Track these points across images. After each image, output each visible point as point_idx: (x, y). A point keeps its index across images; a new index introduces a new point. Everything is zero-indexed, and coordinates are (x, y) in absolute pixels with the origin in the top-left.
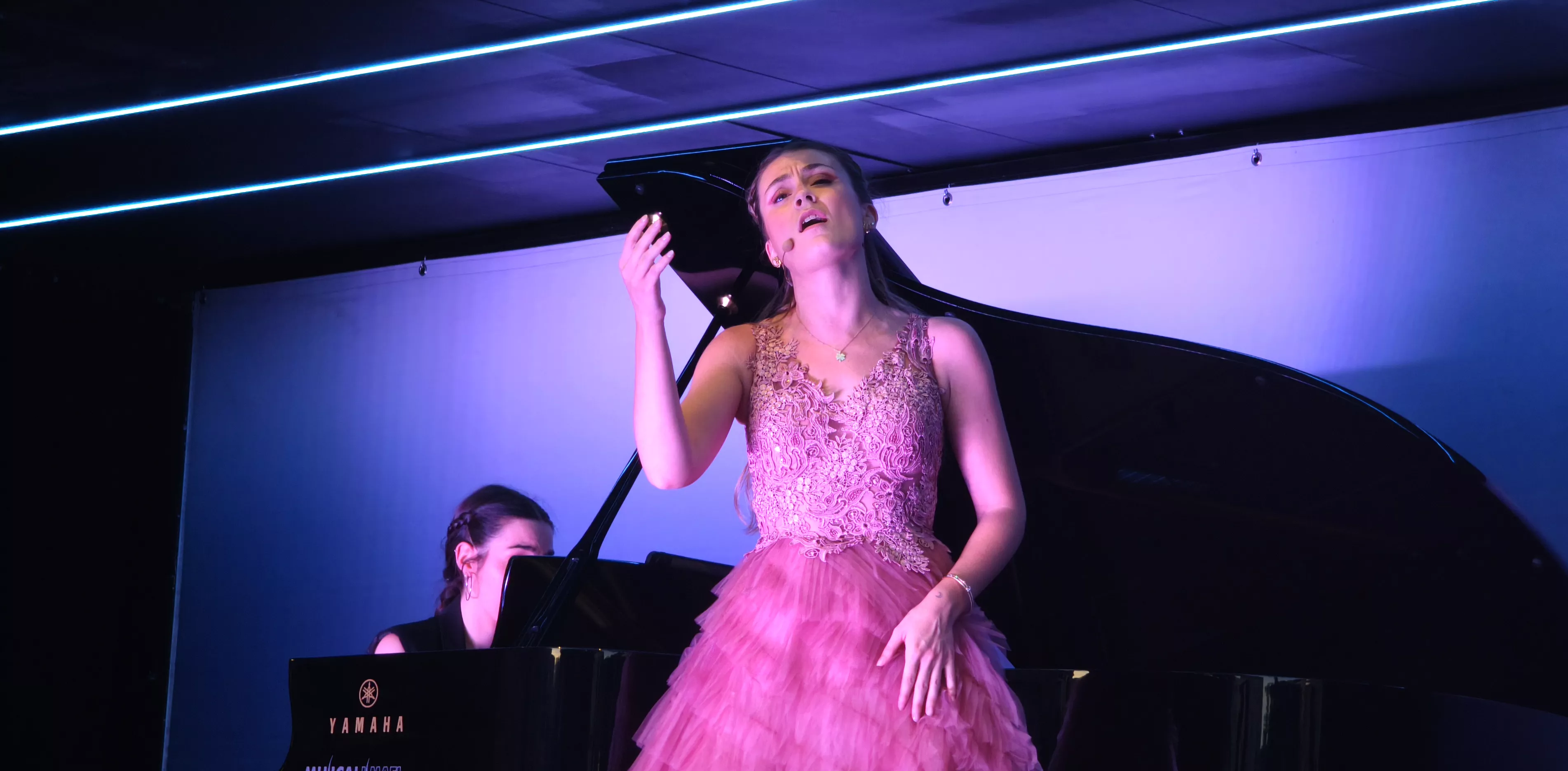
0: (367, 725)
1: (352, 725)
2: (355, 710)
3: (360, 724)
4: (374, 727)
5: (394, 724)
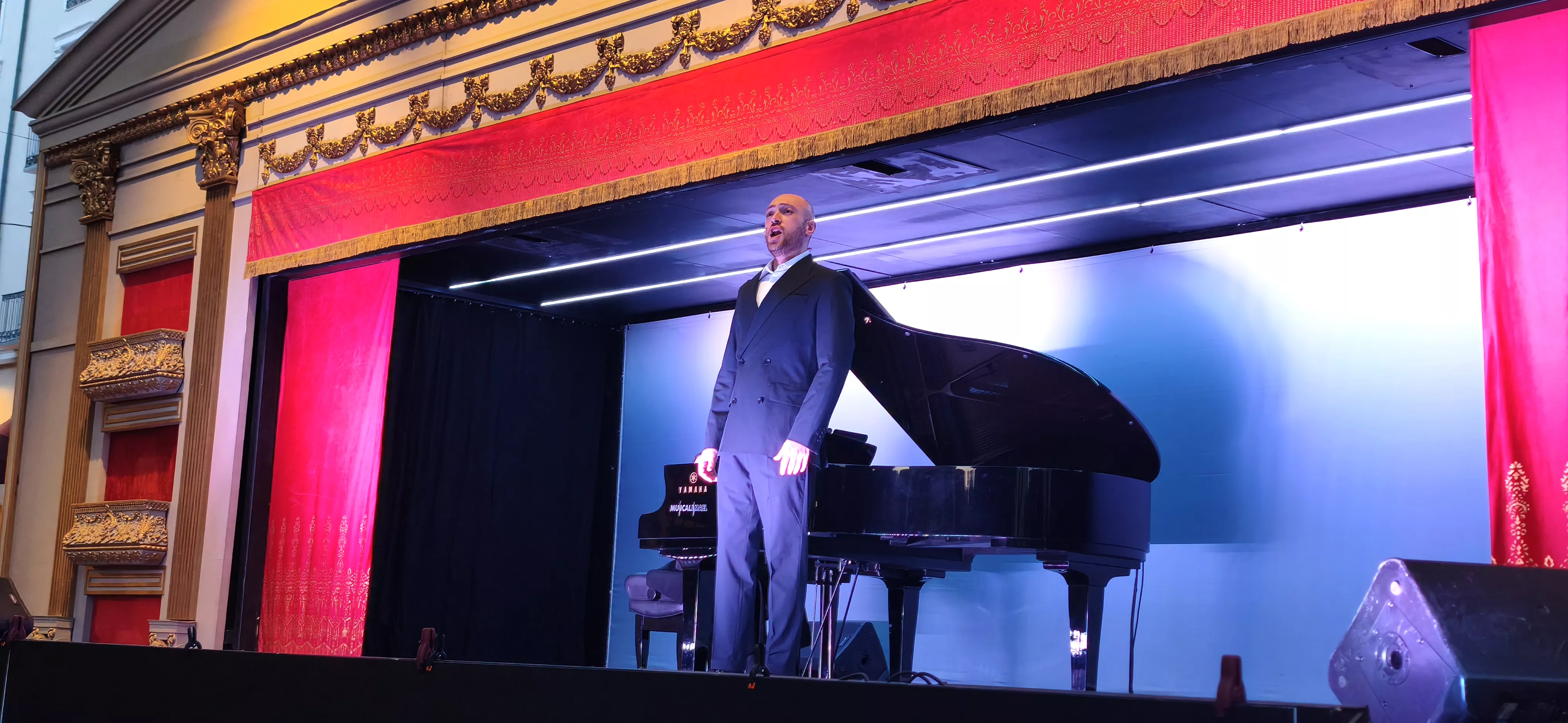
0: (693, 489)
1: (688, 490)
2: (688, 484)
3: (691, 489)
4: (696, 491)
5: (703, 489)
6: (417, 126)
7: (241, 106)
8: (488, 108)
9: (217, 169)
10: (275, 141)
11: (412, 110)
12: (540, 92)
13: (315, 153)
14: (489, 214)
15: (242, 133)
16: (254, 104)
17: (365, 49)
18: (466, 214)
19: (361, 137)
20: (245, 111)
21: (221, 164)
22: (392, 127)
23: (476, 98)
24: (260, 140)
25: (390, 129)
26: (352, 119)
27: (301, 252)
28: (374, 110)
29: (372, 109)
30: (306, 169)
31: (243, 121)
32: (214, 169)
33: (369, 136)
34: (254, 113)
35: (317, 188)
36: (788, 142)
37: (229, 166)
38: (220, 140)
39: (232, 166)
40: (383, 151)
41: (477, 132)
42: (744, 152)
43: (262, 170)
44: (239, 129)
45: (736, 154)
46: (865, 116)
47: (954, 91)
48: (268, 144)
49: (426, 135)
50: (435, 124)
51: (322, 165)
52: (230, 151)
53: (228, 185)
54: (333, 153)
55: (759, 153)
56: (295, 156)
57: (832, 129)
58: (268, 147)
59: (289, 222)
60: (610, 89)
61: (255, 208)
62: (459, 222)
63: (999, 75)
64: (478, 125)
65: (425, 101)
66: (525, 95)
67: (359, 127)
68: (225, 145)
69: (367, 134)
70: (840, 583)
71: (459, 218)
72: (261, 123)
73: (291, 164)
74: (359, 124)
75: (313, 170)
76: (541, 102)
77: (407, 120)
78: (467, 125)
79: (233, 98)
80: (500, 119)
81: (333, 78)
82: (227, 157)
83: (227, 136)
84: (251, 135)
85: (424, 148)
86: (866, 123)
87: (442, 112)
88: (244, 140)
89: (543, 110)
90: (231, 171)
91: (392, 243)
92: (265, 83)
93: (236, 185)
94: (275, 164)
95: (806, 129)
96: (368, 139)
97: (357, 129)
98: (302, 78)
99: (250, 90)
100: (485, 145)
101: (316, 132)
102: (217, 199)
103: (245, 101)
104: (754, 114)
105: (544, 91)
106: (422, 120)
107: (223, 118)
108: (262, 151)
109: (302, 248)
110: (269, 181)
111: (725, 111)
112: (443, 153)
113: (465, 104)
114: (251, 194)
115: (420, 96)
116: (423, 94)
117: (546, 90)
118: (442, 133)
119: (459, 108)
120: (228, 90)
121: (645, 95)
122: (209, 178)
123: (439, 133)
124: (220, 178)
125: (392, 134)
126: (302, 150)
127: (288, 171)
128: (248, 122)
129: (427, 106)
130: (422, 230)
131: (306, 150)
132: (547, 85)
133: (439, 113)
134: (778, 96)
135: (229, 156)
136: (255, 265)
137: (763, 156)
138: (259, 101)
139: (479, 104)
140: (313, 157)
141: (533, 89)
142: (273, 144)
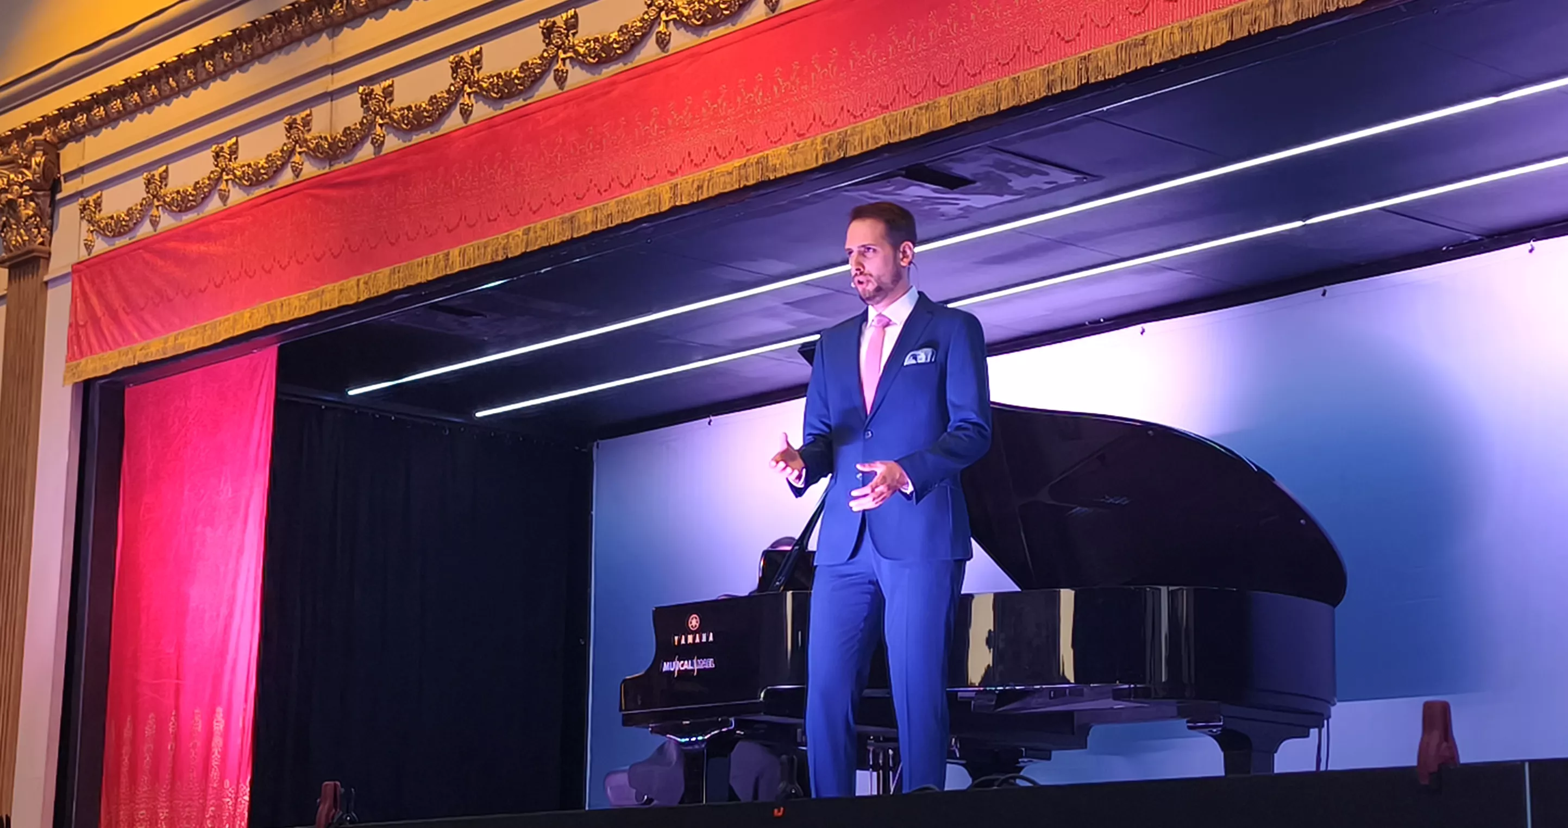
0: (694, 638)
1: (686, 639)
2: (687, 631)
3: (690, 637)
4: (697, 640)
5: (708, 637)
6: (296, 158)
7: (53, 150)
8: (394, 126)
9: (22, 238)
10: (101, 194)
11: (289, 138)
12: (465, 100)
13: (157, 207)
14: (399, 272)
15: (55, 187)
16: (71, 146)
17: (222, 58)
18: (368, 275)
19: (220, 178)
20: (58, 156)
21: (28, 231)
22: (262, 162)
23: (377, 114)
24: (81, 194)
25: (260, 166)
26: (207, 155)
27: (144, 343)
28: (237, 141)
29: (234, 140)
30: (145, 230)
31: (56, 170)
32: (19, 238)
33: (231, 177)
34: (71, 157)
35: (162, 254)
36: (809, 141)
37: (39, 232)
38: (25, 197)
39: (42, 233)
40: (251, 196)
41: (380, 161)
42: (749, 159)
43: (84, 235)
44: (51, 182)
45: (737, 163)
46: (915, 97)
47: (1036, 53)
48: (91, 198)
49: (310, 170)
50: (321, 154)
51: (167, 222)
52: (39, 213)
53: (38, 258)
54: (183, 204)
55: (770, 158)
56: (129, 212)
57: (870, 118)
58: (91, 203)
59: (124, 304)
60: (561, 88)
61: (77, 287)
62: (358, 285)
63: (1098, 26)
64: (380, 151)
65: (307, 123)
66: (444, 104)
67: (217, 166)
68: (32, 204)
69: (228, 174)
71: (358, 280)
72: (81, 170)
73: (124, 223)
74: (216, 160)
75: (155, 231)
76: (466, 113)
77: (282, 151)
78: (366, 152)
79: (41, 137)
80: (410, 141)
81: (179, 102)
82: (35, 220)
83: (34, 190)
84: (68, 188)
85: (305, 189)
86: (916, 106)
87: (332, 139)
88: (59, 196)
89: (470, 123)
90: (41, 240)
91: (269, 322)
92: (85, 116)
93: (48, 259)
94: (102, 225)
95: (833, 121)
96: (230, 182)
97: (214, 168)
98: (136, 104)
99: (64, 126)
100: (392, 177)
101: (157, 177)
102: (24, 279)
103: (59, 143)
104: (760, 107)
105: (469, 98)
106: (304, 149)
107: (28, 167)
108: (83, 209)
109: (144, 337)
110: (94, 250)
111: (721, 106)
112: (333, 193)
113: (362, 123)
114: (70, 270)
115: (299, 117)
116: (303, 114)
117: (472, 96)
118: (331, 165)
119: (354, 129)
120: (34, 128)
121: (608, 93)
122: (11, 251)
123: (328, 167)
124: (25, 249)
125: (262, 171)
126: (140, 201)
127: (120, 234)
128: (63, 171)
129: (309, 130)
130: (309, 299)
131: (144, 202)
132: (474, 89)
133: (326, 138)
134: (792, 78)
135: (38, 219)
136: (78, 365)
137: (774, 162)
138: (78, 141)
139: (381, 122)
140: (154, 212)
141: (454, 95)
142: (98, 198)
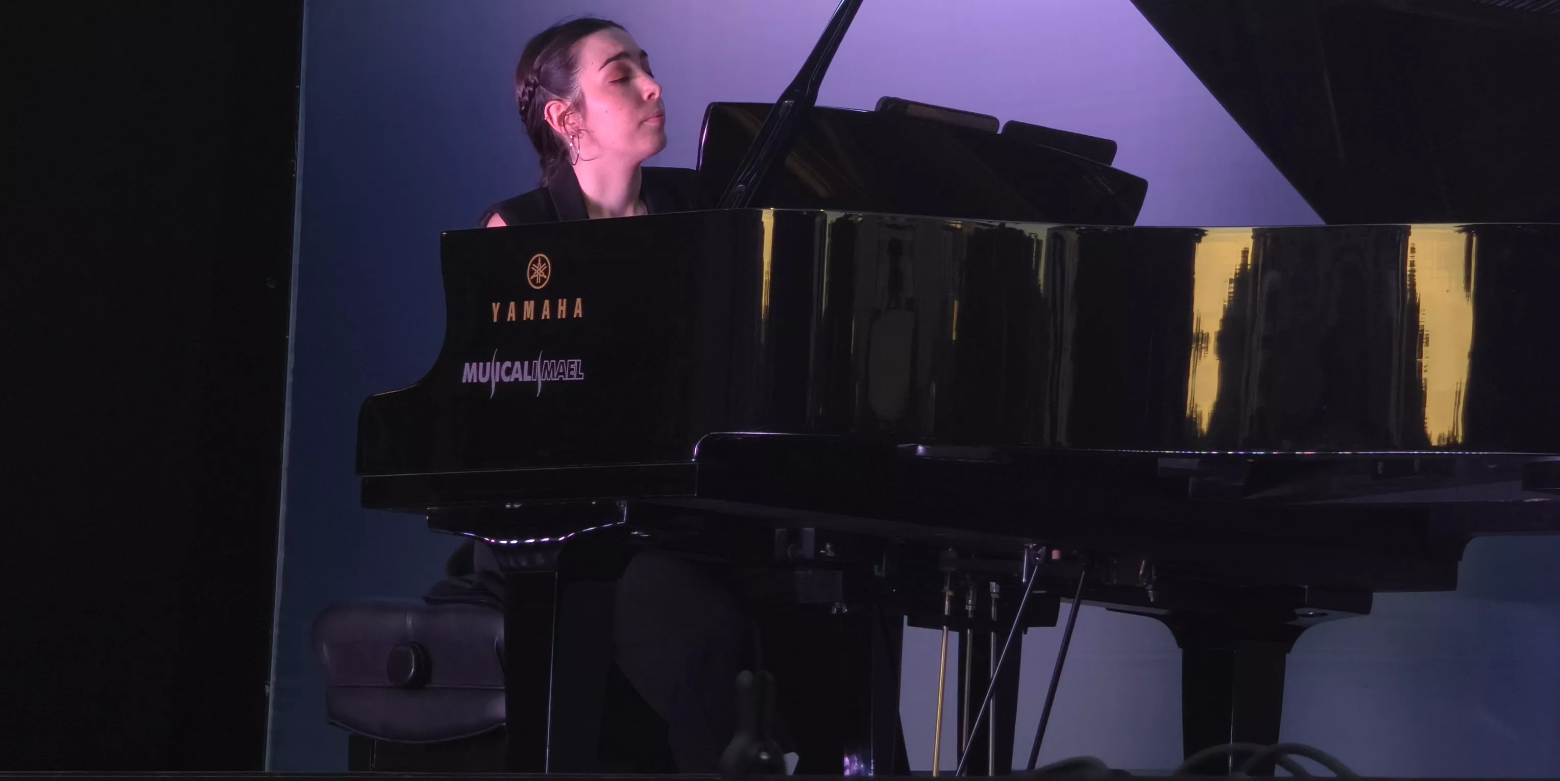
0: (538, 310)
1: (520, 310)
2: (523, 293)
3: (529, 308)
4: (546, 313)
5: (570, 308)
70: (1022, 628)
